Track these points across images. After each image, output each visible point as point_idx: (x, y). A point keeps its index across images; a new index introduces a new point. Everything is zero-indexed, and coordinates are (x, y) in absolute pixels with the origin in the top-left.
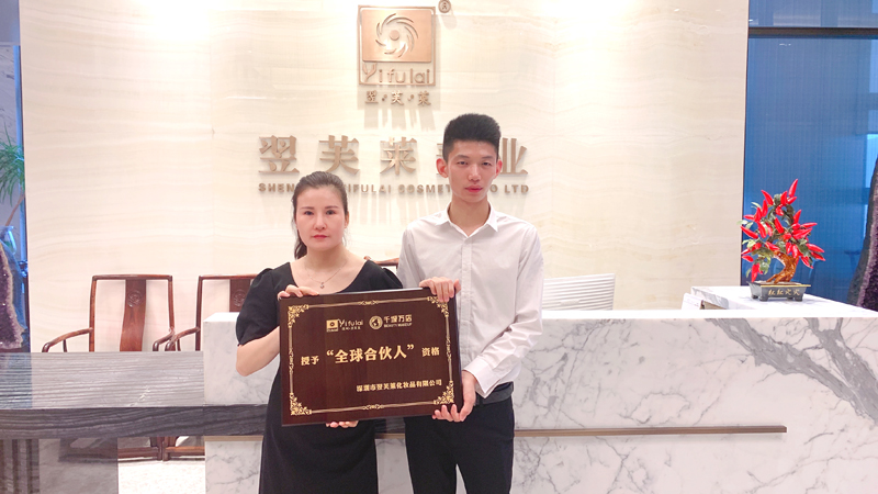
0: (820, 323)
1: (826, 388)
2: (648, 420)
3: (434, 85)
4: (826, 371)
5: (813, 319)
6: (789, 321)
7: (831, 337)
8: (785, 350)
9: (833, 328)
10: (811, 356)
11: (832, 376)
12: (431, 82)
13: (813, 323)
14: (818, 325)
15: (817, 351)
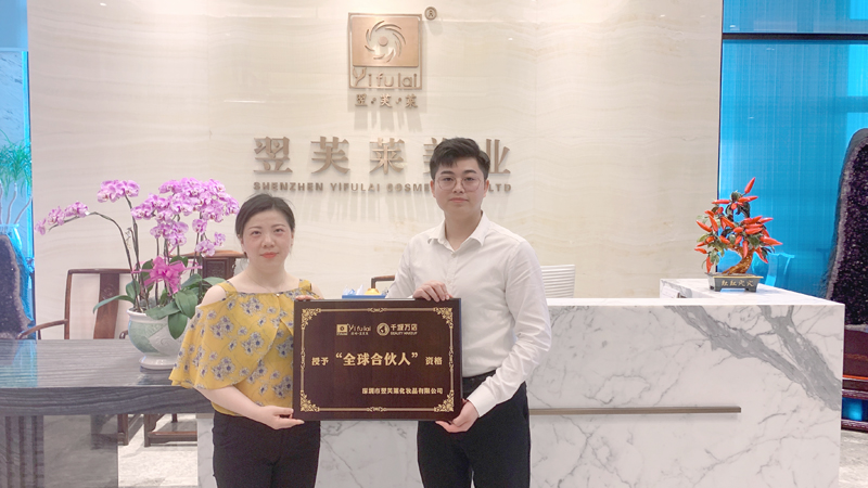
0: (773, 310)
1: (778, 371)
2: (611, 400)
3: (420, 88)
4: (778, 355)
5: (766, 306)
6: (744, 308)
7: (783, 323)
8: (739, 335)
9: (785, 315)
10: (764, 341)
11: (784, 361)
12: (418, 86)
13: (766, 310)
14: (770, 312)
15: (769, 337)
